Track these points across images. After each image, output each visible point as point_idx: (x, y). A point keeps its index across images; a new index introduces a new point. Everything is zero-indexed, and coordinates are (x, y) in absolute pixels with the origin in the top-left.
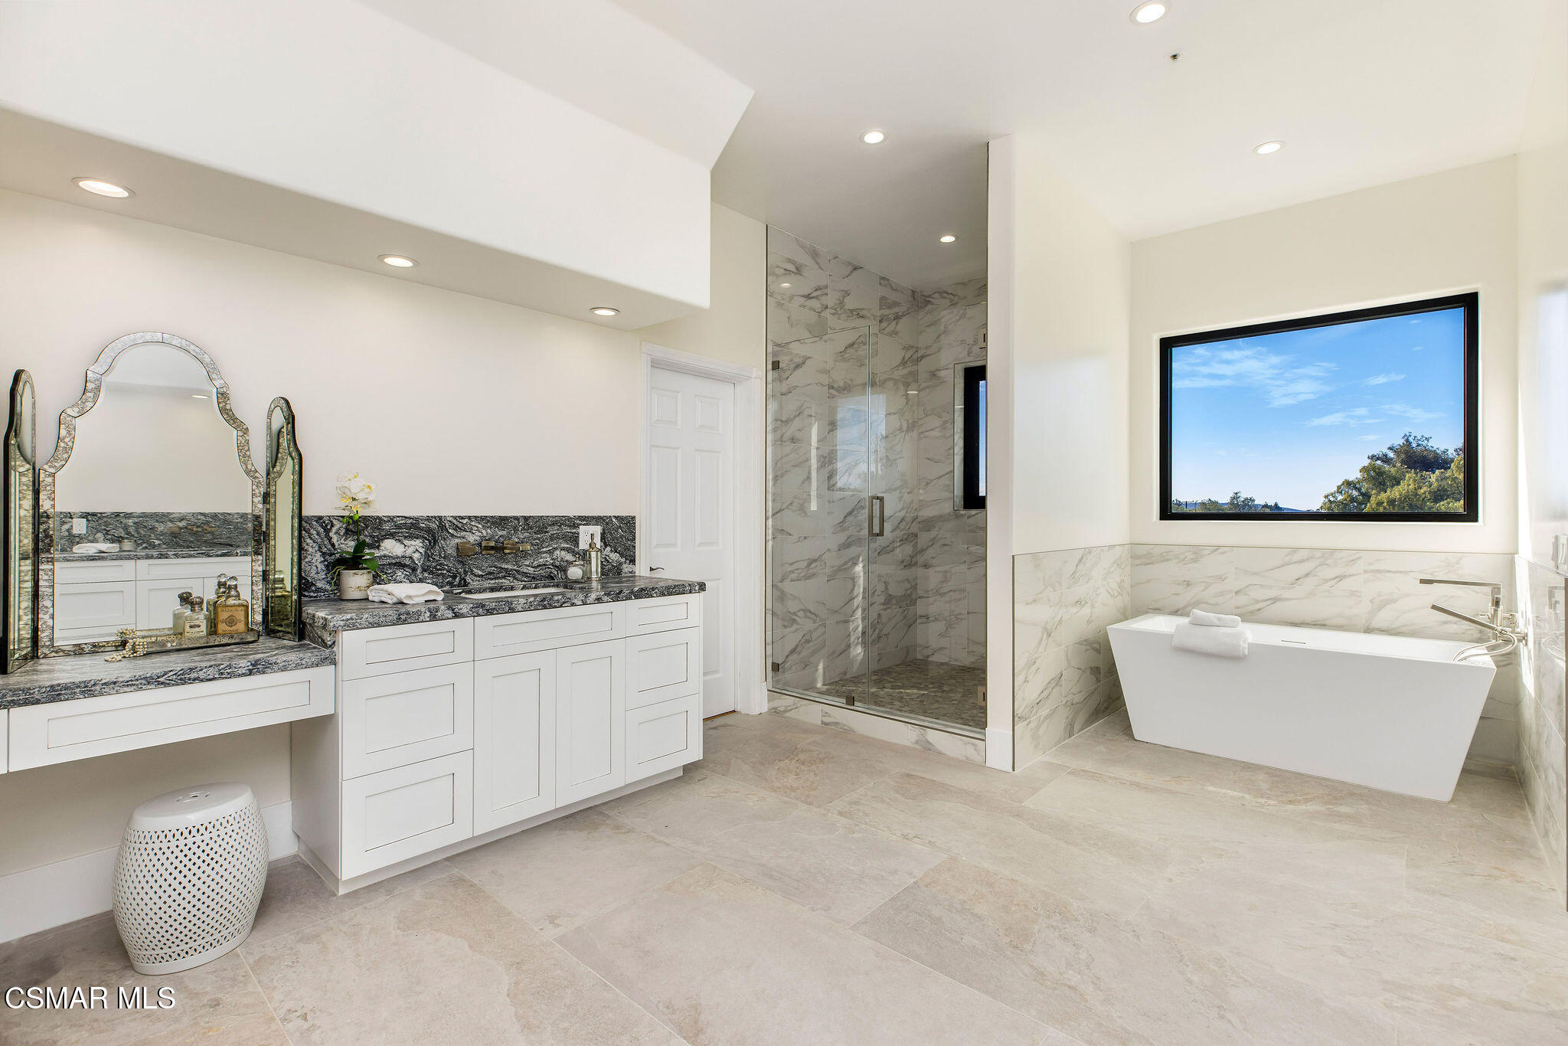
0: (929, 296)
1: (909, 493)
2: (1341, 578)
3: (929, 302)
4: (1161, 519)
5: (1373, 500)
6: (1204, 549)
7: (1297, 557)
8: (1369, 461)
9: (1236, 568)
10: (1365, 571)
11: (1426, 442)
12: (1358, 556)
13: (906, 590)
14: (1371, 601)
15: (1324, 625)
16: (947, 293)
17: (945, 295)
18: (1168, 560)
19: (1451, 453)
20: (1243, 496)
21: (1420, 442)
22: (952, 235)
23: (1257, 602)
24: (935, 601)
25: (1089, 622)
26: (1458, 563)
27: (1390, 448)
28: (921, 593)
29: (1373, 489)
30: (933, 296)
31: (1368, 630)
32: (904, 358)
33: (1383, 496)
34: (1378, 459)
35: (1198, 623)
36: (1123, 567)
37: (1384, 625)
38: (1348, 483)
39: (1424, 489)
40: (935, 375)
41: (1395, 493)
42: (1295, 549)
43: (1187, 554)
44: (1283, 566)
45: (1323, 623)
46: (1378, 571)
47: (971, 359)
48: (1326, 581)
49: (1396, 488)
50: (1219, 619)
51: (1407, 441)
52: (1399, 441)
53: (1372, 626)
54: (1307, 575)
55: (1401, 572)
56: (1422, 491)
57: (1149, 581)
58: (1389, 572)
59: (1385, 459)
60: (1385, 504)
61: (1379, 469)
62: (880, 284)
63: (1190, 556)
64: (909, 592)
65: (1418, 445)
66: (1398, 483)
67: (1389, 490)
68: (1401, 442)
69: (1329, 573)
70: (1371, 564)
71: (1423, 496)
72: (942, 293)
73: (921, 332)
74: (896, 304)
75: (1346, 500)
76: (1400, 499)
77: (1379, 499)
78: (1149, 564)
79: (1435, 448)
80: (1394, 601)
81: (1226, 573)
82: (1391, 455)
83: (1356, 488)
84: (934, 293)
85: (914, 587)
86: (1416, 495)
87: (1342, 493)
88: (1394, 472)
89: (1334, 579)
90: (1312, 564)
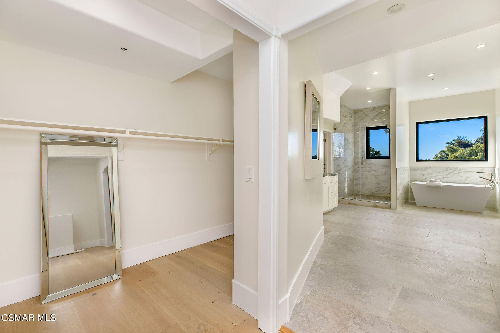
0: (358, 111)
2: (459, 173)
4: (416, 161)
5: (450, 156)
6: (427, 168)
7: (449, 169)
11: (465, 138)
12: (462, 168)
14: (465, 177)
17: (362, 111)
18: (419, 170)
19: (473, 141)
21: (463, 138)
22: (371, 101)
25: (405, 182)
26: (483, 170)
27: (453, 140)
29: (449, 153)
32: (353, 125)
33: (453, 155)
34: (449, 144)
35: (431, 181)
36: (408, 172)
37: (468, 182)
38: (442, 151)
39: (466, 153)
41: (456, 154)
42: (448, 167)
43: (423, 169)
44: (446, 170)
46: (467, 172)
47: (369, 126)
48: (455, 174)
49: (457, 153)
50: (436, 181)
51: (459, 138)
52: (456, 138)
53: (465, 183)
54: (451, 172)
55: (472, 172)
56: (465, 153)
57: (414, 175)
58: (469, 172)
59: (452, 144)
60: (453, 157)
61: (451, 147)
62: (349, 109)
66: (458, 151)
68: (457, 138)
70: (465, 170)
71: (465, 155)
73: (355, 119)
74: (351, 113)
75: (441, 156)
76: (458, 156)
77: (451, 156)
78: (415, 171)
79: (468, 140)
80: (470, 177)
81: (432, 173)
82: (454, 142)
83: (444, 153)
84: (359, 110)
85: (354, 177)
86: (463, 155)
87: (440, 154)
88: (455, 148)
89: (457, 173)
90: (452, 170)
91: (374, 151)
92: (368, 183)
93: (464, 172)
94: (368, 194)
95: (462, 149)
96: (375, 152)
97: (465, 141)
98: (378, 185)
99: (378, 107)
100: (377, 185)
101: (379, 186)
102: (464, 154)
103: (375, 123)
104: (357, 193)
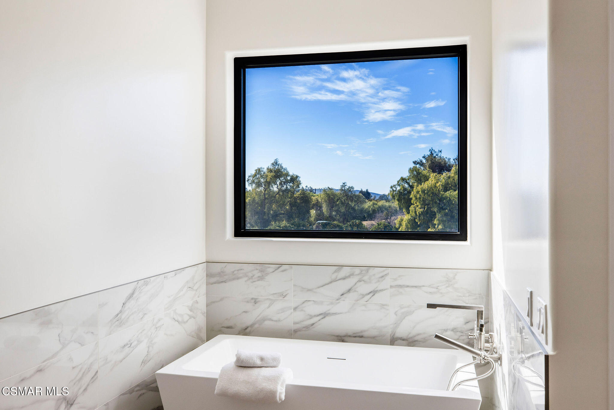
2: (374, 292)
4: (234, 237)
5: (415, 190)
6: (269, 267)
7: (342, 274)
8: (414, 165)
9: (294, 285)
10: (391, 287)
11: (441, 153)
14: (395, 313)
15: (362, 337)
18: (238, 278)
19: (452, 162)
20: (349, 185)
21: (437, 154)
23: (311, 317)
25: (144, 362)
26: (454, 278)
27: (424, 157)
29: (415, 183)
31: (393, 340)
33: (419, 188)
34: (418, 163)
35: (242, 365)
36: (195, 288)
37: (404, 335)
38: (403, 179)
39: (439, 183)
41: (425, 185)
42: (342, 267)
43: (254, 272)
44: (331, 282)
45: (361, 334)
46: (400, 286)
48: (363, 296)
49: (426, 183)
51: (431, 152)
52: (428, 153)
53: (396, 336)
54: (349, 291)
55: (416, 287)
57: (222, 299)
58: (408, 286)
59: (421, 164)
60: (420, 192)
61: (418, 170)
63: (257, 274)
65: (437, 156)
66: (428, 180)
67: (423, 184)
69: (364, 288)
70: (395, 280)
75: (401, 189)
76: (427, 189)
78: (222, 282)
79: (444, 158)
80: (411, 313)
81: (286, 291)
82: (424, 161)
83: (407, 182)
86: (435, 187)
87: (399, 185)
88: (425, 172)
89: (369, 294)
90: (354, 280)
91: (287, 174)
95: (435, 174)
96: (289, 178)
97: (440, 160)
102: (438, 185)
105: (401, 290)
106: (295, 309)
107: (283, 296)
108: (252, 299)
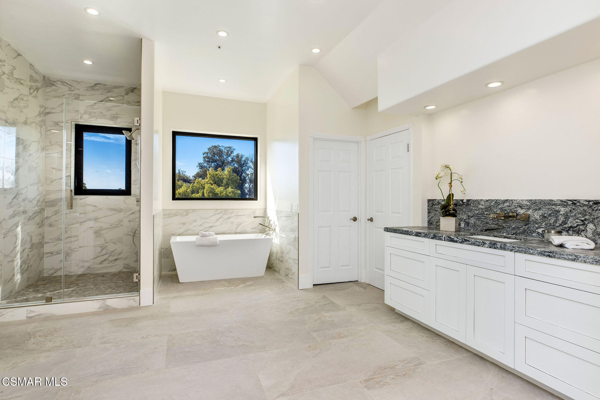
0: (54, 82)
1: (42, 186)
2: (229, 218)
3: (53, 85)
4: (173, 200)
6: (190, 211)
7: (218, 212)
9: (200, 217)
10: (235, 216)
12: (233, 211)
13: (40, 240)
14: (236, 225)
15: (225, 233)
16: (67, 83)
17: (65, 84)
18: (177, 216)
22: (92, 62)
23: (206, 228)
24: (57, 244)
26: (255, 212)
28: (46, 240)
30: (56, 82)
31: (236, 233)
32: (40, 112)
35: (203, 236)
37: (239, 232)
40: (57, 124)
42: (218, 210)
43: (183, 213)
44: (214, 215)
46: (238, 215)
47: (81, 120)
48: (225, 219)
50: (209, 234)
53: (237, 232)
54: (220, 218)
55: (243, 215)
56: (188, 190)
57: (170, 224)
58: (240, 215)
62: (30, 67)
63: (185, 213)
64: (41, 241)
65: (182, 174)
69: (226, 217)
70: (236, 213)
71: (189, 192)
72: (63, 82)
73: (47, 99)
74: (37, 81)
78: (170, 217)
80: (242, 224)
81: (197, 219)
84: (57, 81)
85: (43, 238)
90: (222, 214)
92: (80, 247)
93: (236, 216)
94: (80, 273)
98: (102, 250)
99: (105, 85)
100: (100, 249)
101: (104, 252)
103: (97, 118)
104: (52, 274)
105: (238, 217)
106: (200, 226)
107: (195, 221)
108: (183, 223)
